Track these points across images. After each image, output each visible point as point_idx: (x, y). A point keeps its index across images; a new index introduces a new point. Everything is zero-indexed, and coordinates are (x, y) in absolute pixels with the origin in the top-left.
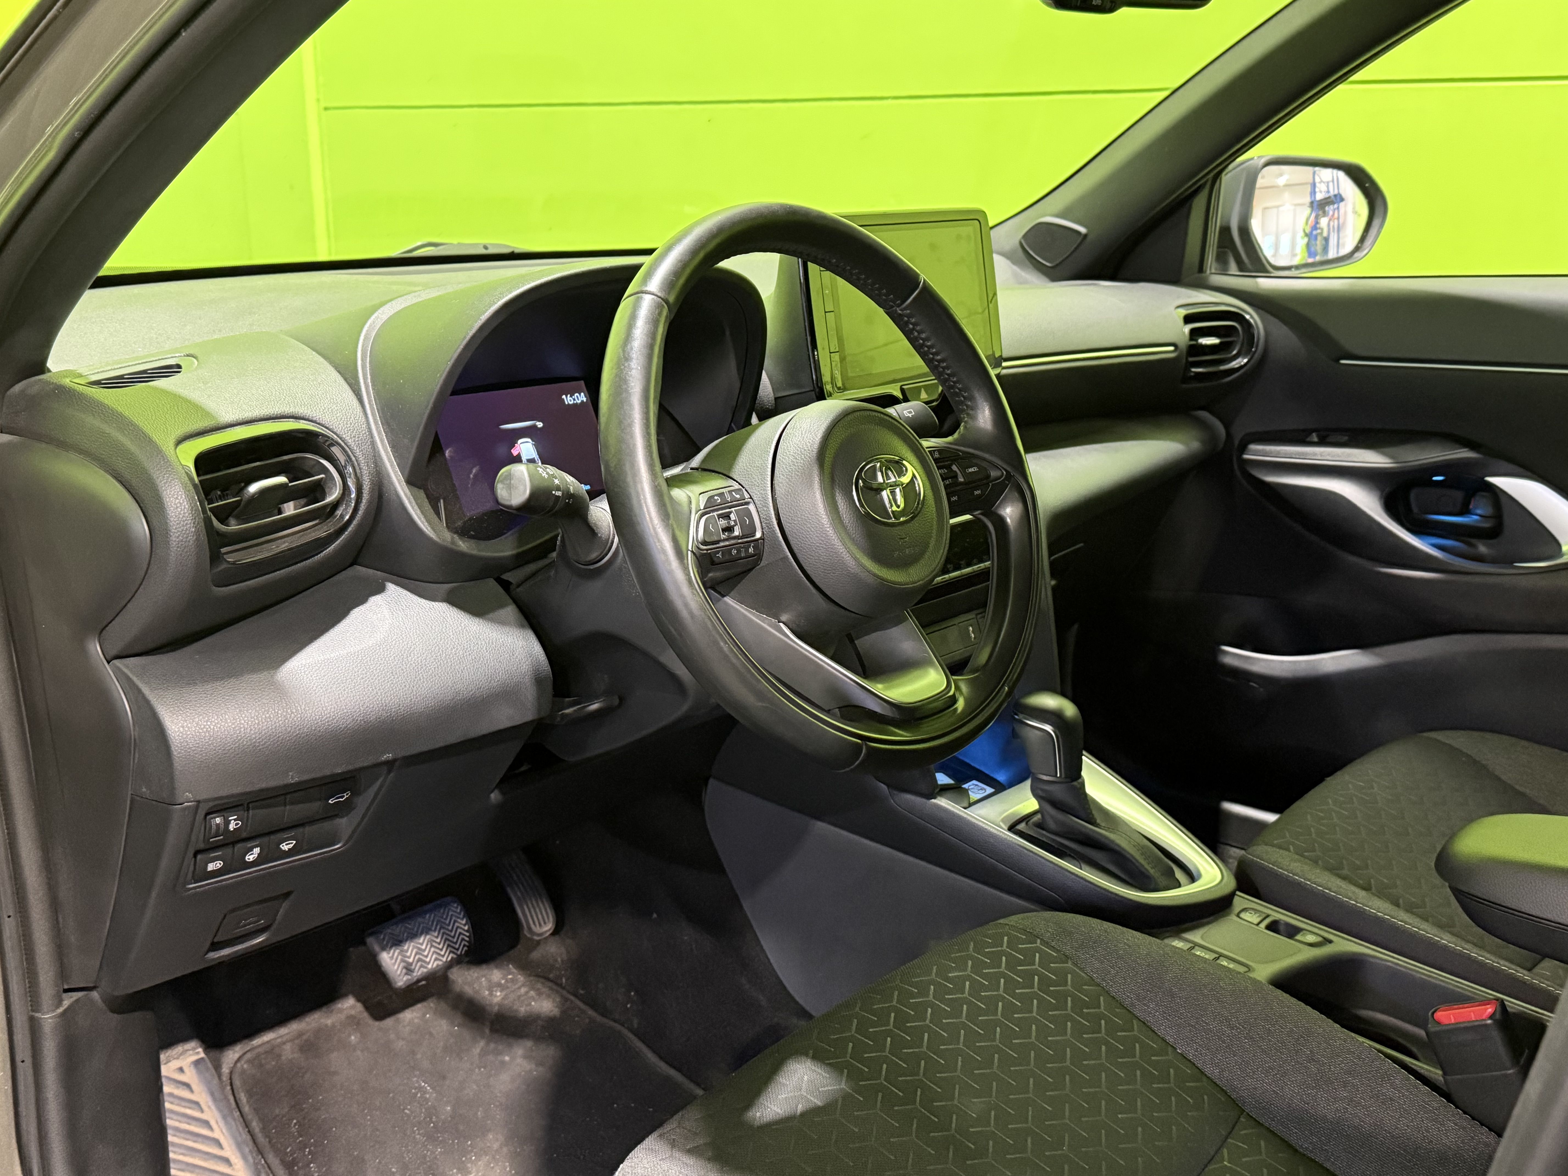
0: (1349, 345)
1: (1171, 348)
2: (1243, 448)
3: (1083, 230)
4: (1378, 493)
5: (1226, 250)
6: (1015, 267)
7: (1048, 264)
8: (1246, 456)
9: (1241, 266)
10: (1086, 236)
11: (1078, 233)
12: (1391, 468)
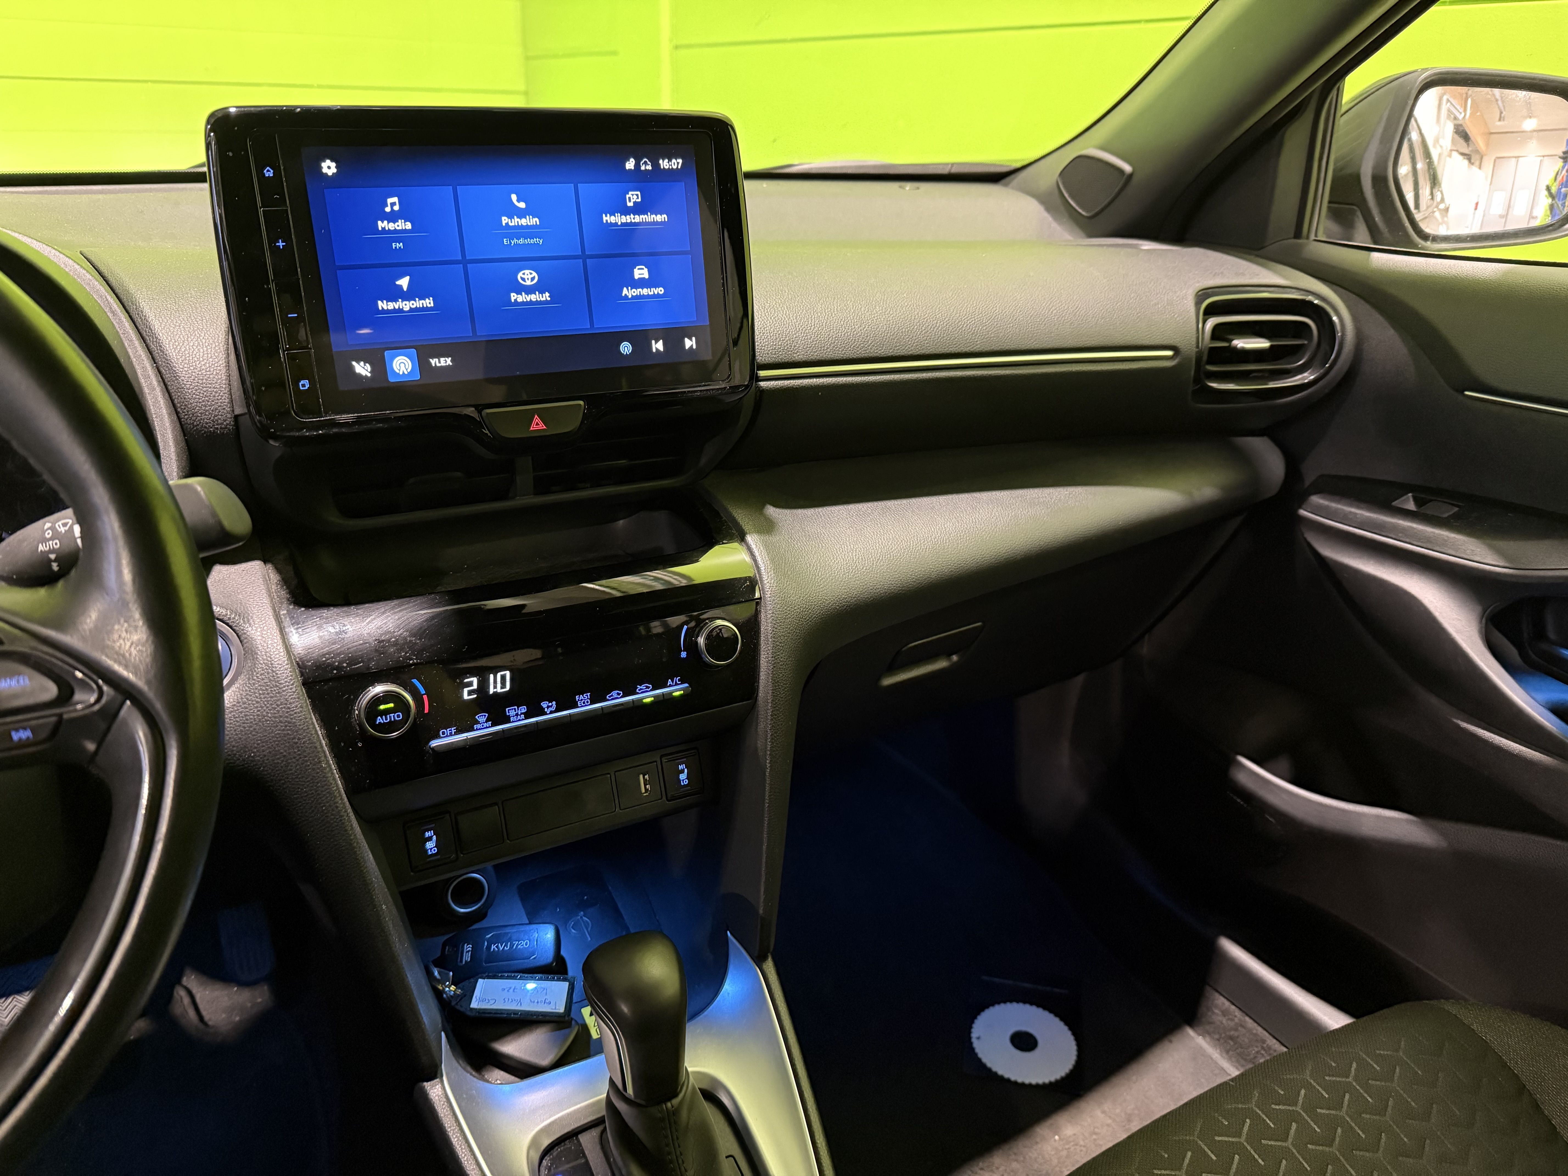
0: (1481, 369)
1: (1169, 353)
2: (1301, 499)
3: (1127, 168)
4: (1479, 609)
5: (1355, 207)
6: (1046, 215)
7: (1084, 213)
8: (1302, 512)
9: (1374, 233)
10: (1131, 176)
11: (1121, 171)
12: (1505, 575)
